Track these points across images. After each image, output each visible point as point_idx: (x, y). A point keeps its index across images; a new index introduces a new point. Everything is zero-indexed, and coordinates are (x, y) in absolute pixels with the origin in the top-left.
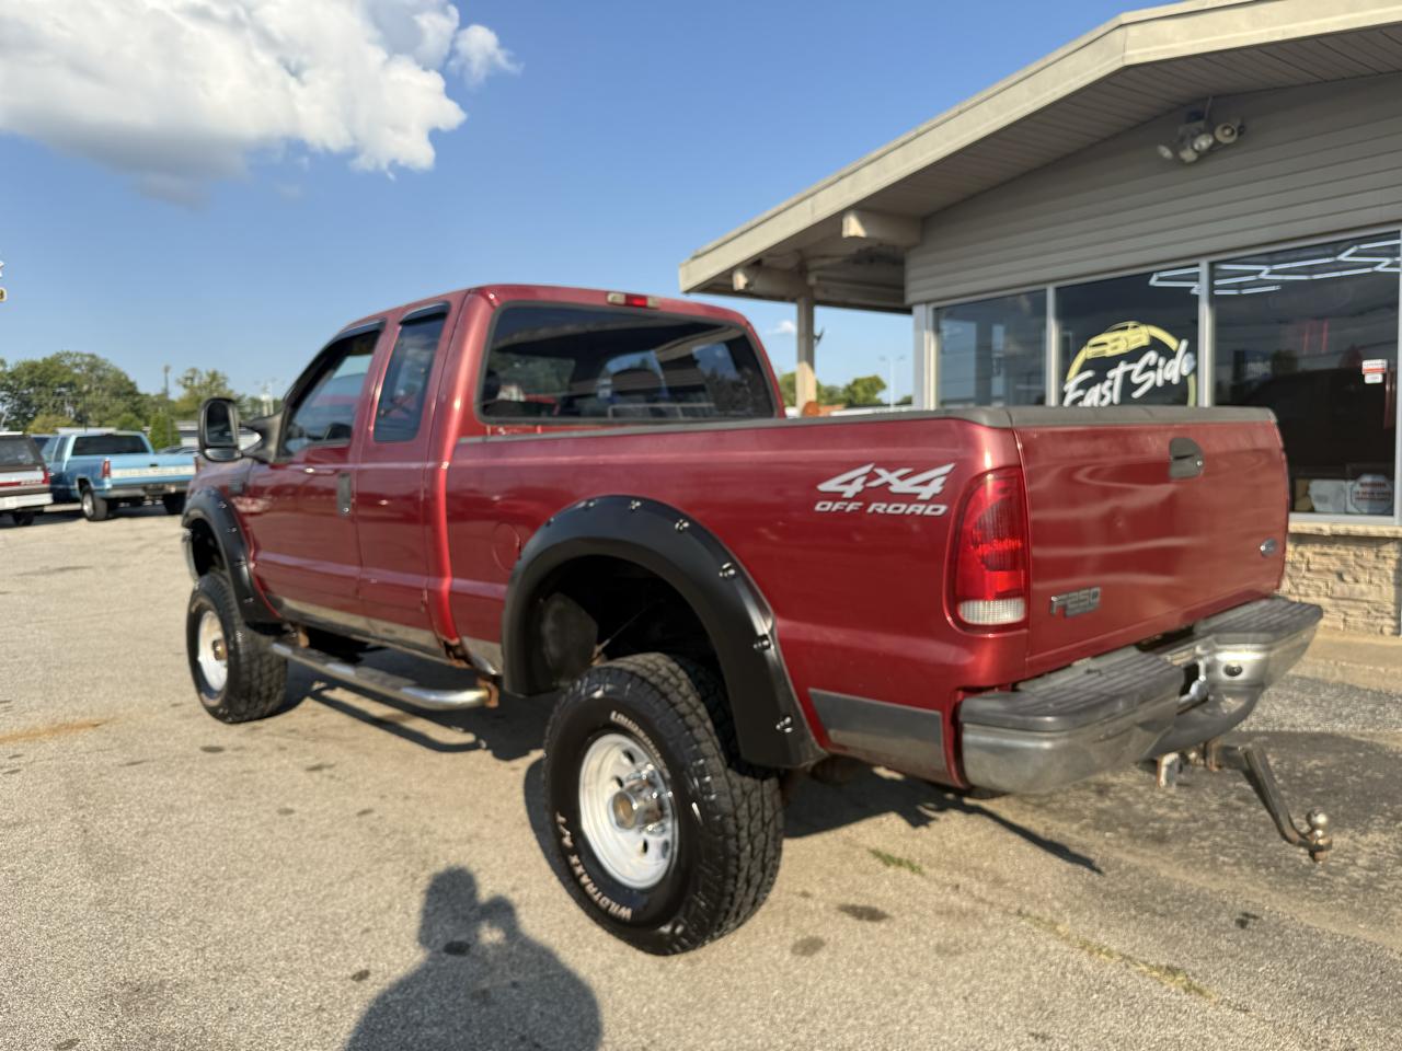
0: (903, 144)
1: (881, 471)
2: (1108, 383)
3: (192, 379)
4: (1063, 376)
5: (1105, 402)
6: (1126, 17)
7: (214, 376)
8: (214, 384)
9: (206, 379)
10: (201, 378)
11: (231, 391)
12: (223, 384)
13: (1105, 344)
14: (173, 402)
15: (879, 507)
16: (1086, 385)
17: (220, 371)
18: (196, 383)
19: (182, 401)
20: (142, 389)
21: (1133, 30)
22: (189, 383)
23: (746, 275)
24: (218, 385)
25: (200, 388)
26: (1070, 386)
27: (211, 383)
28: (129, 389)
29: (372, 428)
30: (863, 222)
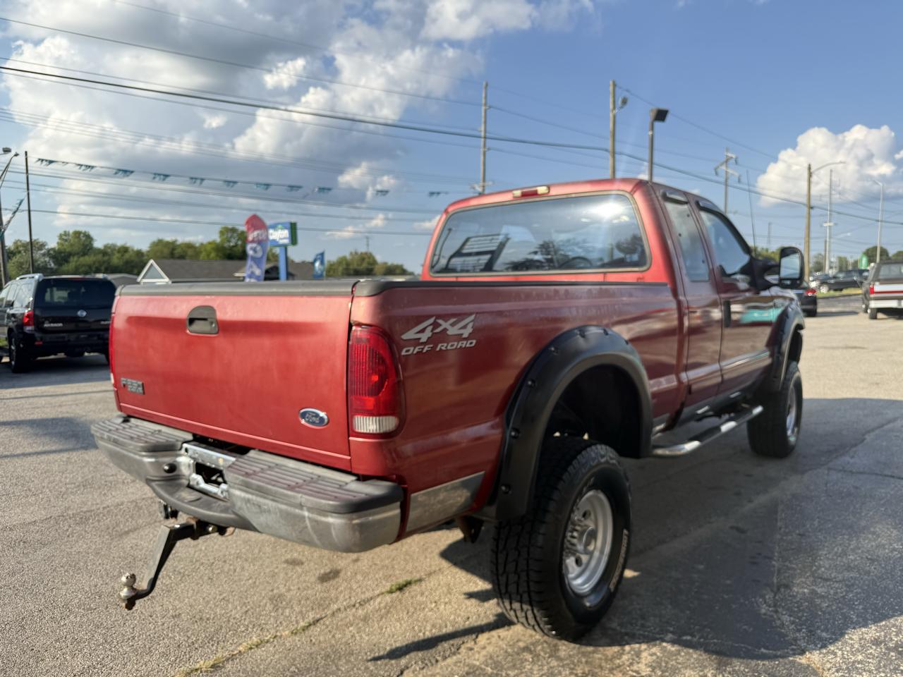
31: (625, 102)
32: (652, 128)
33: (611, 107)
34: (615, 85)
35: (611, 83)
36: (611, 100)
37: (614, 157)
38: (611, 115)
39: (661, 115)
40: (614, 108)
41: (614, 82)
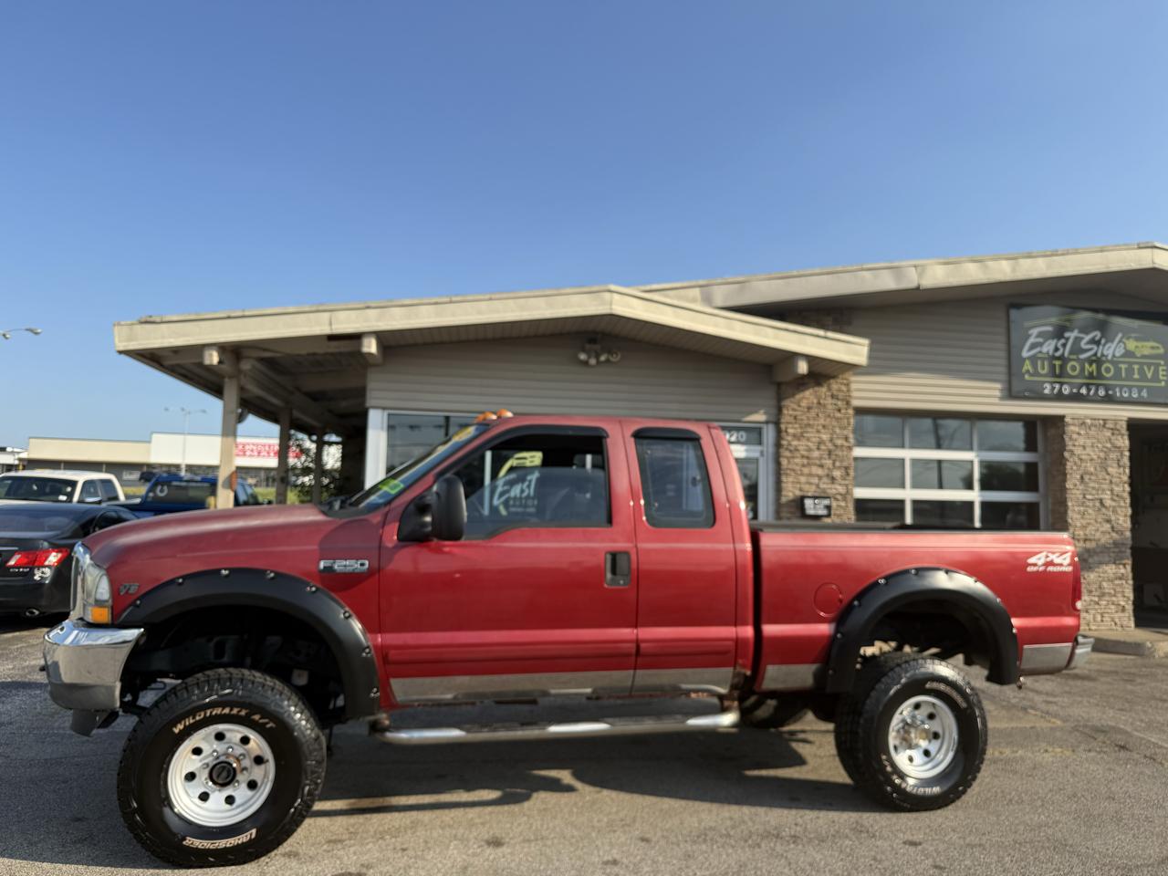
0: (436, 303)
1: (1049, 555)
2: (527, 483)
4: (494, 475)
5: (525, 494)
6: (613, 287)
13: (525, 458)
15: (1051, 569)
16: (511, 483)
21: (616, 296)
26: (500, 482)
29: (644, 518)
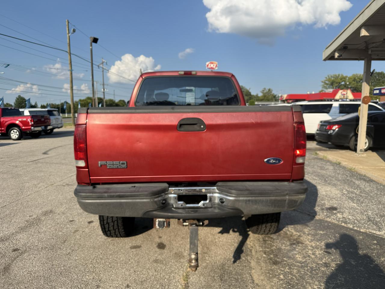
3: (264, 91)
7: (269, 90)
8: (269, 92)
9: (267, 90)
10: (266, 90)
11: (273, 94)
12: (271, 92)
14: (259, 97)
17: (271, 88)
18: (265, 92)
19: (261, 96)
20: (252, 94)
22: (263, 92)
23: (338, 53)
24: (270, 92)
25: (265, 93)
27: (268, 92)
28: (249, 94)
30: (367, 30)
31: (74, 31)
32: (91, 46)
33: (67, 32)
34: (68, 22)
35: (67, 21)
36: (67, 29)
37: (70, 55)
38: (68, 36)
39: (95, 40)
40: (69, 33)
41: (68, 21)
